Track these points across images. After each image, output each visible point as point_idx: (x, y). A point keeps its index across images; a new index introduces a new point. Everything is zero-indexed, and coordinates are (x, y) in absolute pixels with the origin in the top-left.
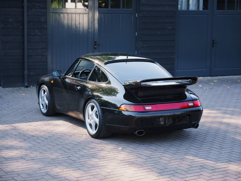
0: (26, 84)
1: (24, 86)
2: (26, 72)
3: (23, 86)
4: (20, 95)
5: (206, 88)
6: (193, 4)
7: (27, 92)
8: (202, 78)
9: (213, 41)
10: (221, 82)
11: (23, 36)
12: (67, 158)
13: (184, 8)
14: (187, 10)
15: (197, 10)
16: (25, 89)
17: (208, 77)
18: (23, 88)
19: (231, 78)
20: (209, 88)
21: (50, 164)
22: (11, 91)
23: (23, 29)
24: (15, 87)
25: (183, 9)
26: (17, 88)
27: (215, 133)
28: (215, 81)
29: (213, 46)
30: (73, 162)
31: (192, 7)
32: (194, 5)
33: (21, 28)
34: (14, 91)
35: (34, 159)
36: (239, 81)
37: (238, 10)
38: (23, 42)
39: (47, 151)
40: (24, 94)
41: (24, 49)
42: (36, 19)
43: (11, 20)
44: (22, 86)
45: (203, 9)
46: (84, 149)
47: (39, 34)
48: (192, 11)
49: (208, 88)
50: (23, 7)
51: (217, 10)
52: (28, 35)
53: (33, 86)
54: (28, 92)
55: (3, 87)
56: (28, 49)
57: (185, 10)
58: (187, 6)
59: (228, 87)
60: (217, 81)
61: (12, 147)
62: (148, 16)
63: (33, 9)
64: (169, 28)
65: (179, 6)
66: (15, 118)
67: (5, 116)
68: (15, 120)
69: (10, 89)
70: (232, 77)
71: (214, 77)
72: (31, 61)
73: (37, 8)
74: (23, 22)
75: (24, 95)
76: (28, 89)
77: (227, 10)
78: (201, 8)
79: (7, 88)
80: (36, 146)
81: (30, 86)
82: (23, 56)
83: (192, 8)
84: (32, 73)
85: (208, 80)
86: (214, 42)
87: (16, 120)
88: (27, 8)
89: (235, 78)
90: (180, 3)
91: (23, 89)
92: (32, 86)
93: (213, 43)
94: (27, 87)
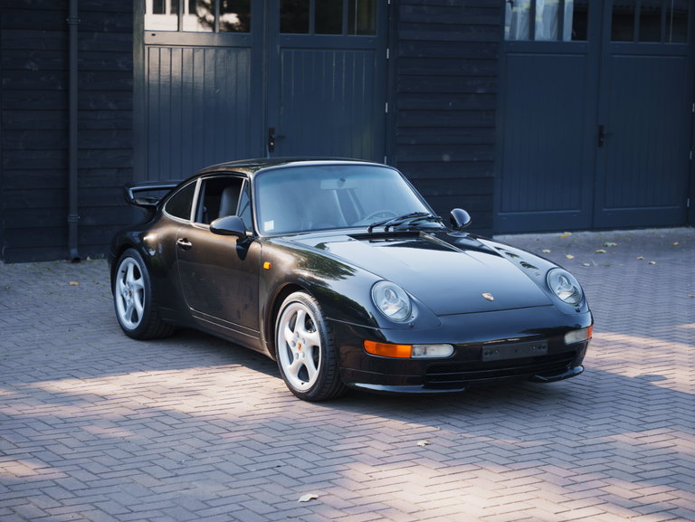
0: (74, 252)
1: (67, 259)
2: (73, 218)
3: (63, 259)
4: (62, 284)
5: (592, 265)
6: (544, 22)
7: (81, 276)
8: (570, 234)
9: (601, 128)
10: (628, 248)
11: (66, 111)
12: (272, 472)
13: (520, 34)
14: (528, 40)
15: (555, 40)
16: (73, 266)
17: (587, 233)
18: (65, 265)
19: (649, 234)
20: (600, 265)
21: (231, 488)
22: (34, 273)
23: (67, 91)
24: (41, 261)
25: (517, 38)
26: (48, 263)
27: (667, 396)
28: (609, 244)
29: (600, 144)
30: (295, 482)
31: (543, 32)
32: (549, 26)
33: (60, 88)
34: (40, 273)
35: (177, 476)
36: (676, 243)
37: (668, 41)
38: (66, 131)
39: (205, 451)
40: (73, 280)
41: (66, 151)
42: (104, 63)
43: (31, 66)
44: (61, 258)
45: (573, 38)
46: (310, 443)
47: (111, 106)
48: (543, 44)
49: (595, 264)
50: (66, 29)
51: (612, 40)
52: (79, 110)
53: (93, 258)
54: (85, 276)
55: (7, 262)
56: (79, 149)
57: (523, 39)
58: (527, 30)
59: (654, 263)
60: (615, 244)
61: (99, 439)
62: (421, 56)
63: (96, 35)
64: (479, 92)
65: (507, 29)
66: (70, 354)
67: (39, 348)
68: (72, 357)
69: (28, 265)
70: (653, 233)
71: (603, 233)
72: (89, 185)
73: (106, 30)
74: (67, 70)
75: (76, 283)
76: (80, 266)
77: (640, 40)
78: (567, 37)
79: (19, 265)
80: (166, 435)
81: (86, 259)
82: (66, 169)
83: (542, 35)
84: (90, 221)
85: (589, 241)
86: (605, 133)
87: (78, 357)
88: (79, 31)
89: (662, 236)
90: (508, 20)
91: (67, 265)
92: (88, 259)
93: (601, 135)
94: (76, 260)
